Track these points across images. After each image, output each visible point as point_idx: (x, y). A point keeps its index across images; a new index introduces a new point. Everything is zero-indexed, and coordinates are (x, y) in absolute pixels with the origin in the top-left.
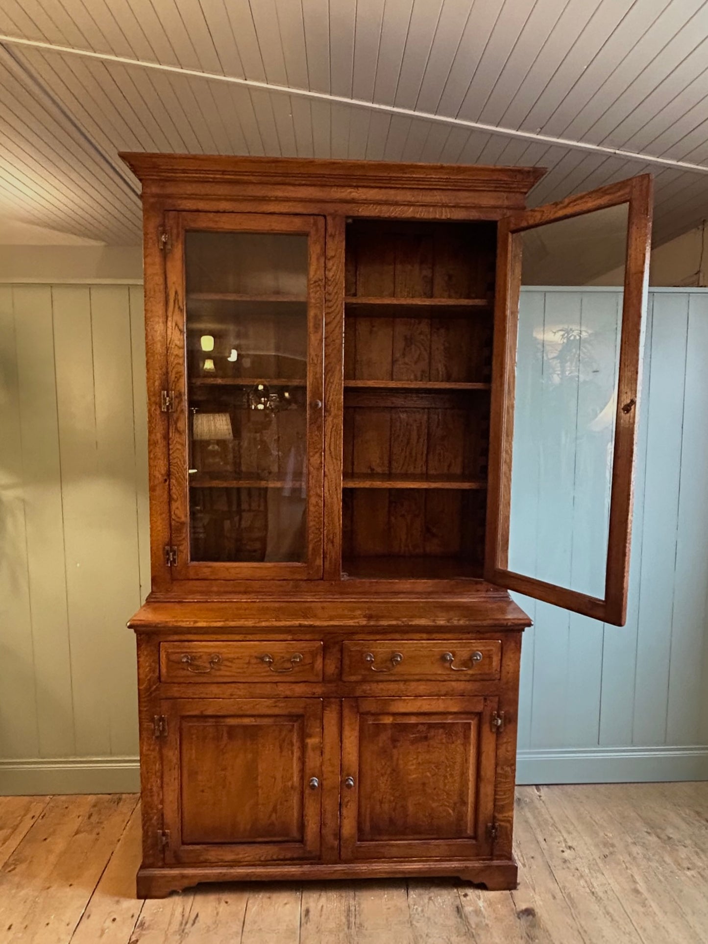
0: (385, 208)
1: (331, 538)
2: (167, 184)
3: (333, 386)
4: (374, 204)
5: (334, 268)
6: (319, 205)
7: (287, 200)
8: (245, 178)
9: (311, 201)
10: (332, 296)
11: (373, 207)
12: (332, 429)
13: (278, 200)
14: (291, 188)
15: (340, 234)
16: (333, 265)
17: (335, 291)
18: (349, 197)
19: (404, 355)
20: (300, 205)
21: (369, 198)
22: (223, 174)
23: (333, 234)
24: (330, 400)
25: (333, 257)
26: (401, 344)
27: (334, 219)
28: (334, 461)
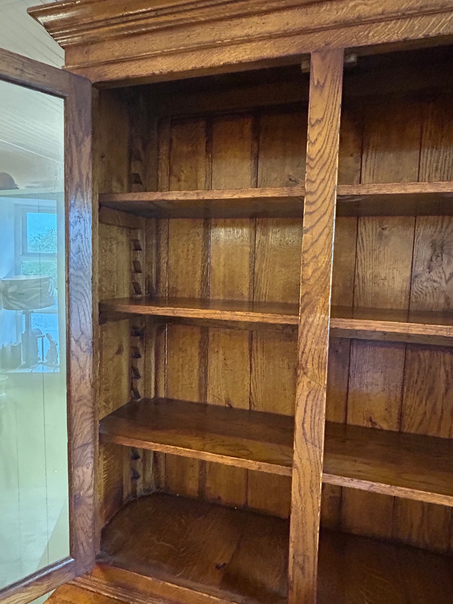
0: (417, 22)
1: (301, 562)
2: (93, 46)
3: (313, 330)
4: (398, 18)
5: (321, 139)
6: (298, 39)
7: (249, 40)
8: (188, 15)
9: (286, 35)
10: (315, 185)
11: (395, 24)
12: (308, 396)
13: (235, 43)
14: (256, 19)
15: (332, 80)
16: (320, 134)
17: (321, 177)
18: (351, 16)
19: (430, 269)
20: (269, 44)
21: (389, 9)
22: (157, 16)
23: (322, 82)
24: (307, 350)
25: (318, 121)
26: (425, 252)
27: (323, 58)
28: (310, 446)
